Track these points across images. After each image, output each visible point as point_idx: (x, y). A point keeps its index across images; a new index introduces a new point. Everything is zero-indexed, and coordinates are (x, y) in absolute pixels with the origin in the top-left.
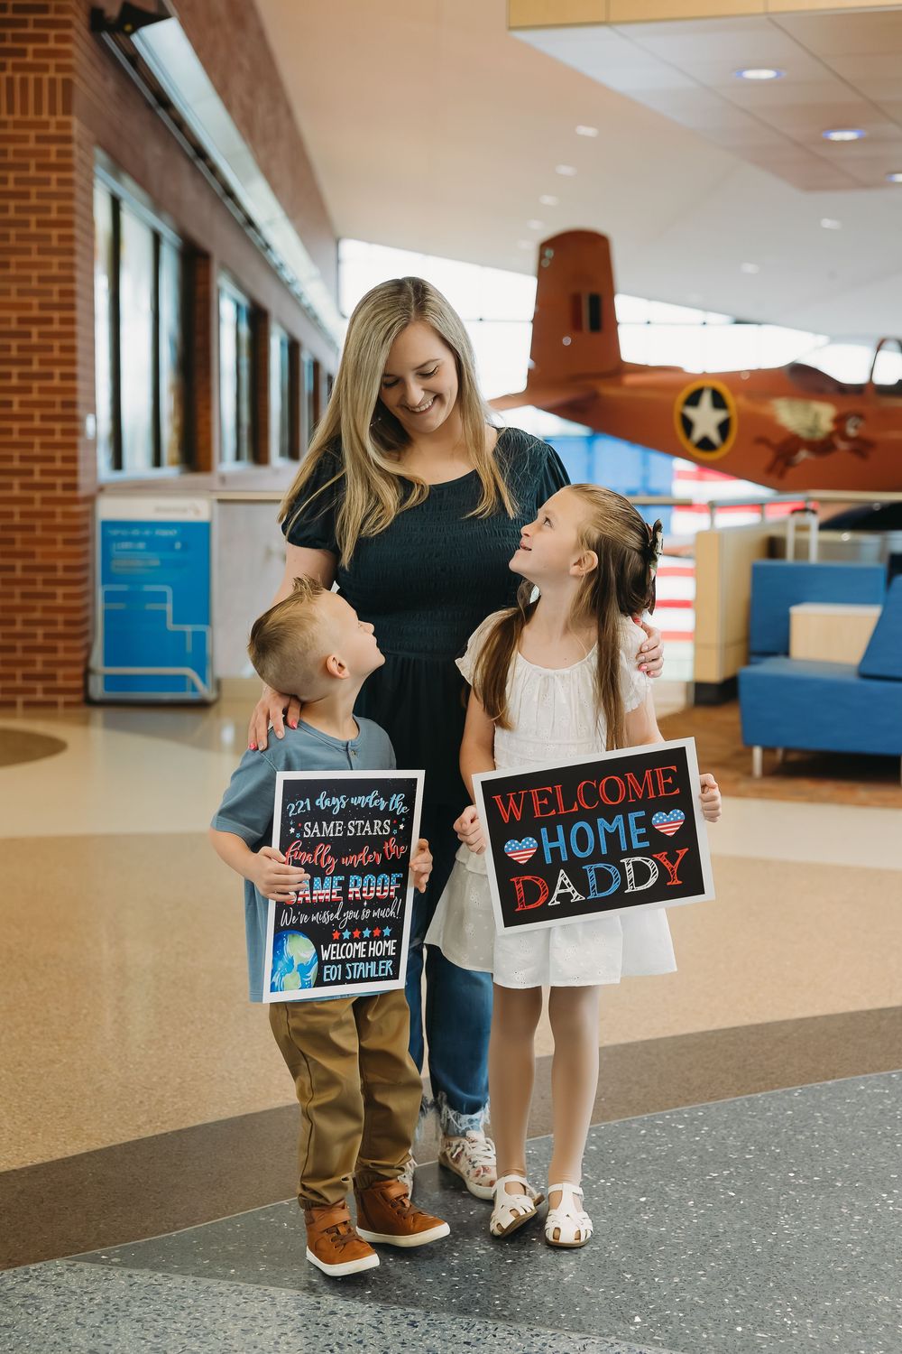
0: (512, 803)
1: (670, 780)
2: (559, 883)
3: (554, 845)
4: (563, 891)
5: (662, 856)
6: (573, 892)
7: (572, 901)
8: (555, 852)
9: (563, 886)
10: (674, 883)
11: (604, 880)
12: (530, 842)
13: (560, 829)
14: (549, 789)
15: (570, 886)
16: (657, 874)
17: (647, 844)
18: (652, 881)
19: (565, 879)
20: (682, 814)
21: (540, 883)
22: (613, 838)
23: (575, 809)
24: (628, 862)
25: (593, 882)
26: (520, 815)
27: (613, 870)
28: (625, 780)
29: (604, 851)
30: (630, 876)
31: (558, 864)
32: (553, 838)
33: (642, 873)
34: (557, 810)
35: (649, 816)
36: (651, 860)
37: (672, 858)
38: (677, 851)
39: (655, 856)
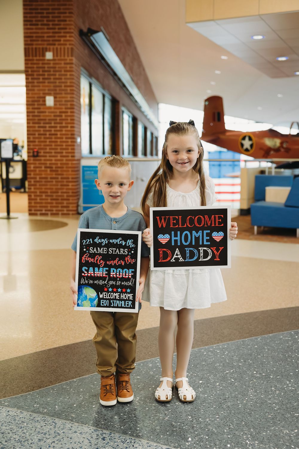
0: (163, 221)
1: (220, 220)
2: (176, 253)
3: (176, 238)
4: (176, 257)
5: (214, 249)
6: (180, 257)
7: (179, 261)
8: (176, 241)
9: (177, 255)
10: (217, 260)
11: (192, 255)
12: (167, 236)
13: (179, 233)
14: (177, 217)
15: (179, 255)
16: (211, 255)
17: (209, 243)
18: (209, 258)
19: (178, 252)
20: (223, 234)
21: (169, 252)
22: (197, 239)
23: (185, 226)
24: (201, 249)
25: (188, 255)
26: (165, 225)
27: (196, 251)
28: (204, 217)
29: (193, 244)
30: (202, 255)
31: (176, 246)
32: (176, 236)
33: (206, 254)
34: (179, 226)
35: (211, 233)
36: (210, 250)
37: (217, 250)
38: (220, 248)
39: (211, 248)
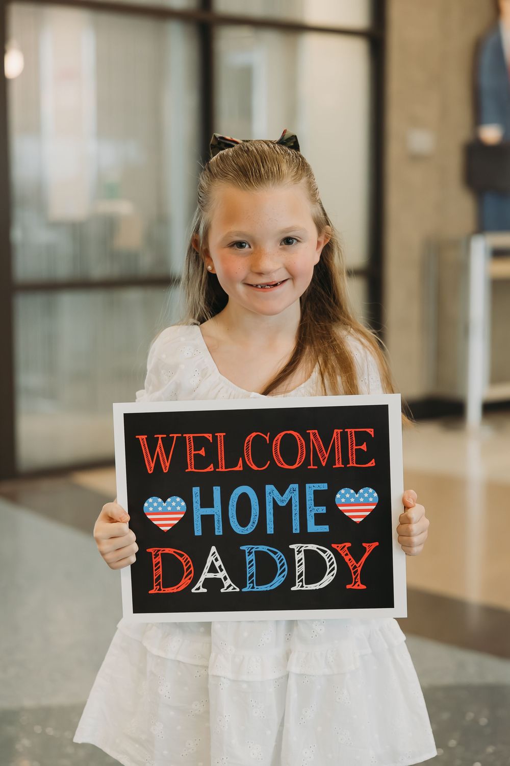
0: (160, 449)
1: (364, 447)
2: (208, 564)
3: (207, 511)
4: (211, 575)
5: (344, 548)
6: (225, 578)
7: (222, 590)
8: (208, 521)
9: (213, 569)
10: (356, 587)
11: (266, 568)
12: (177, 504)
13: (217, 491)
14: (209, 436)
15: (221, 570)
16: (335, 572)
17: (325, 529)
18: (327, 579)
19: (216, 560)
20: (376, 495)
21: (185, 559)
22: (283, 514)
23: (239, 468)
24: (299, 550)
25: (251, 570)
26: (168, 465)
27: (278, 557)
28: (307, 438)
29: (270, 529)
30: (301, 569)
31: (209, 538)
32: (207, 502)
33: (315, 568)
34: (216, 466)
35: (333, 491)
36: (329, 552)
37: (357, 553)
38: (364, 545)
39: (334, 546)
